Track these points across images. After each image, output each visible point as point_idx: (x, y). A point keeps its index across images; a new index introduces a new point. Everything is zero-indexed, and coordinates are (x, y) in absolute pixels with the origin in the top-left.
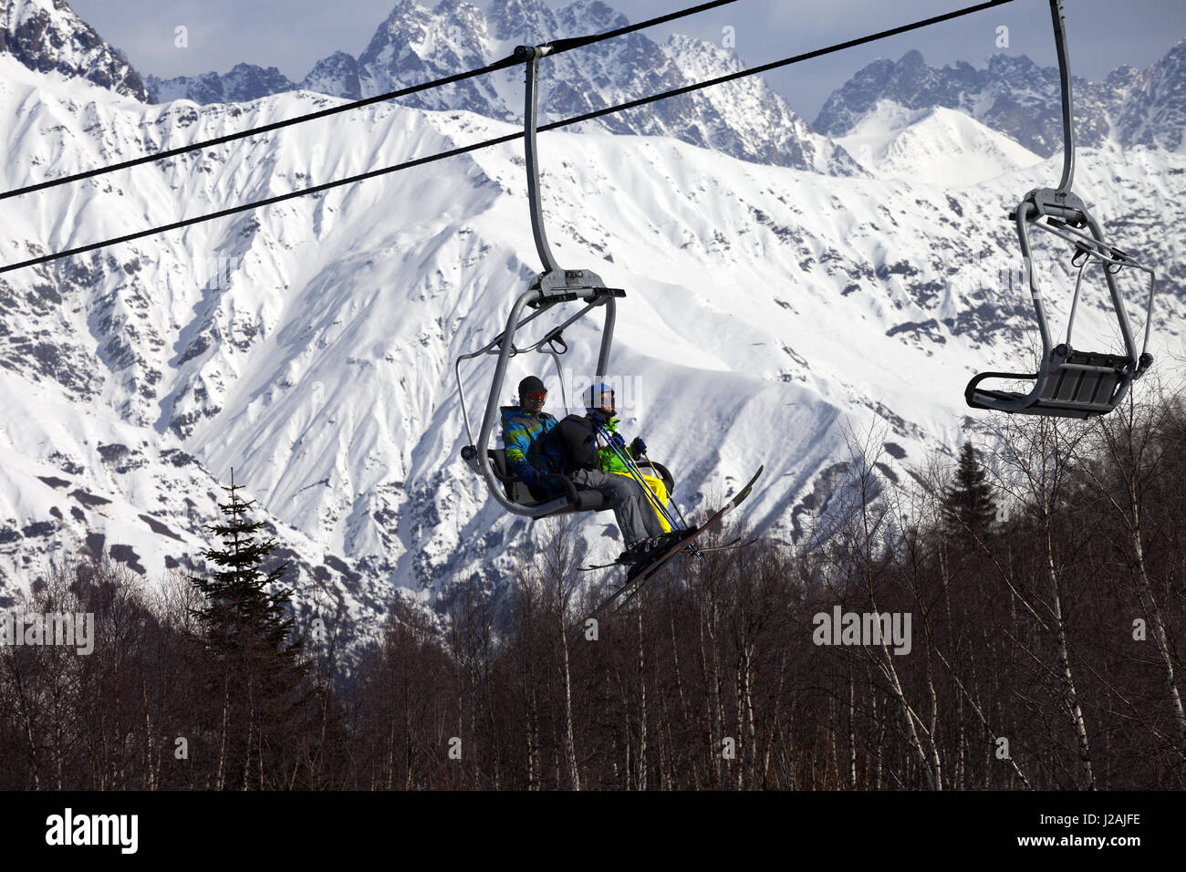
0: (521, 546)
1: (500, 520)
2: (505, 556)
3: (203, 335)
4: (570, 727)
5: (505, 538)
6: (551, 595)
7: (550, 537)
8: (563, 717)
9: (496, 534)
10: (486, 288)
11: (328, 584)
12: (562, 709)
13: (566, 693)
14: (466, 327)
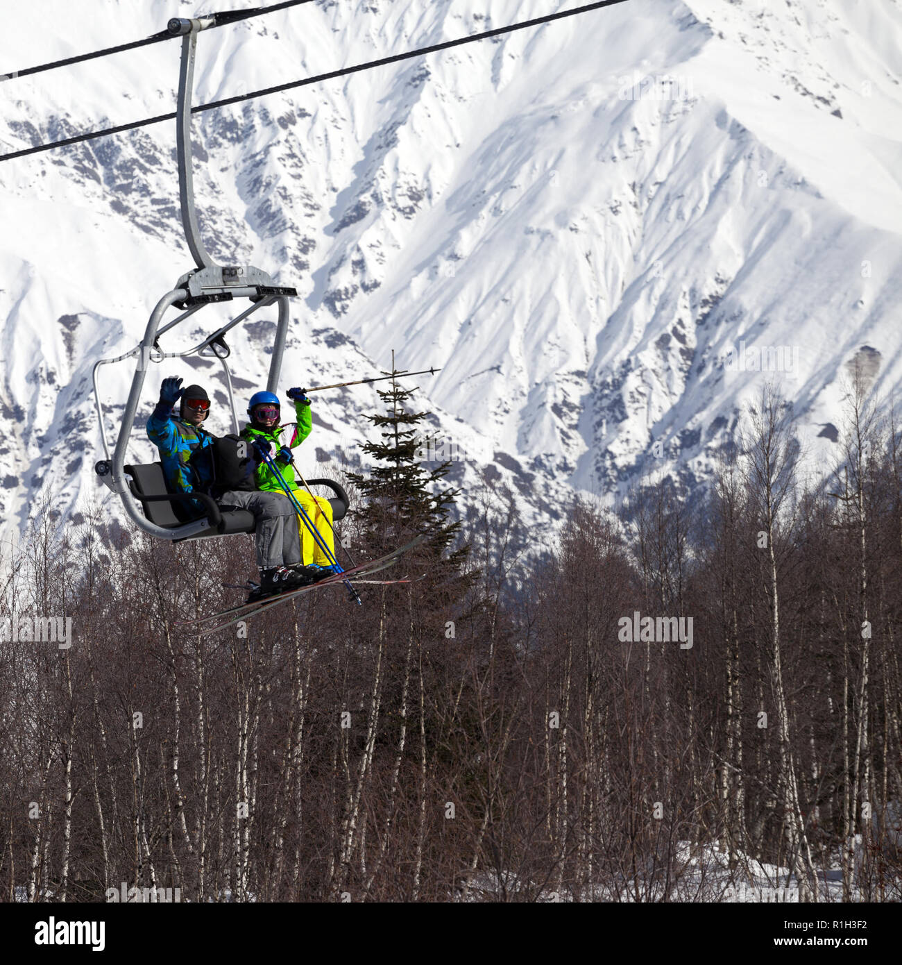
0: (722, 447)
1: (698, 416)
2: (702, 458)
3: (363, 198)
4: (777, 655)
5: (703, 438)
6: (757, 503)
7: (757, 436)
8: (769, 643)
9: (693, 432)
10: (689, 148)
11: (498, 485)
12: (768, 635)
13: (773, 616)
14: (664, 192)
